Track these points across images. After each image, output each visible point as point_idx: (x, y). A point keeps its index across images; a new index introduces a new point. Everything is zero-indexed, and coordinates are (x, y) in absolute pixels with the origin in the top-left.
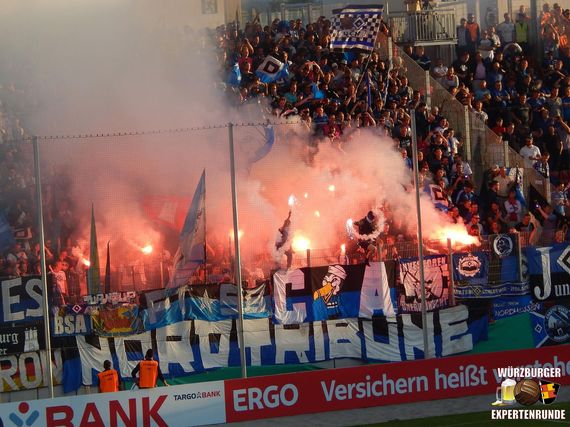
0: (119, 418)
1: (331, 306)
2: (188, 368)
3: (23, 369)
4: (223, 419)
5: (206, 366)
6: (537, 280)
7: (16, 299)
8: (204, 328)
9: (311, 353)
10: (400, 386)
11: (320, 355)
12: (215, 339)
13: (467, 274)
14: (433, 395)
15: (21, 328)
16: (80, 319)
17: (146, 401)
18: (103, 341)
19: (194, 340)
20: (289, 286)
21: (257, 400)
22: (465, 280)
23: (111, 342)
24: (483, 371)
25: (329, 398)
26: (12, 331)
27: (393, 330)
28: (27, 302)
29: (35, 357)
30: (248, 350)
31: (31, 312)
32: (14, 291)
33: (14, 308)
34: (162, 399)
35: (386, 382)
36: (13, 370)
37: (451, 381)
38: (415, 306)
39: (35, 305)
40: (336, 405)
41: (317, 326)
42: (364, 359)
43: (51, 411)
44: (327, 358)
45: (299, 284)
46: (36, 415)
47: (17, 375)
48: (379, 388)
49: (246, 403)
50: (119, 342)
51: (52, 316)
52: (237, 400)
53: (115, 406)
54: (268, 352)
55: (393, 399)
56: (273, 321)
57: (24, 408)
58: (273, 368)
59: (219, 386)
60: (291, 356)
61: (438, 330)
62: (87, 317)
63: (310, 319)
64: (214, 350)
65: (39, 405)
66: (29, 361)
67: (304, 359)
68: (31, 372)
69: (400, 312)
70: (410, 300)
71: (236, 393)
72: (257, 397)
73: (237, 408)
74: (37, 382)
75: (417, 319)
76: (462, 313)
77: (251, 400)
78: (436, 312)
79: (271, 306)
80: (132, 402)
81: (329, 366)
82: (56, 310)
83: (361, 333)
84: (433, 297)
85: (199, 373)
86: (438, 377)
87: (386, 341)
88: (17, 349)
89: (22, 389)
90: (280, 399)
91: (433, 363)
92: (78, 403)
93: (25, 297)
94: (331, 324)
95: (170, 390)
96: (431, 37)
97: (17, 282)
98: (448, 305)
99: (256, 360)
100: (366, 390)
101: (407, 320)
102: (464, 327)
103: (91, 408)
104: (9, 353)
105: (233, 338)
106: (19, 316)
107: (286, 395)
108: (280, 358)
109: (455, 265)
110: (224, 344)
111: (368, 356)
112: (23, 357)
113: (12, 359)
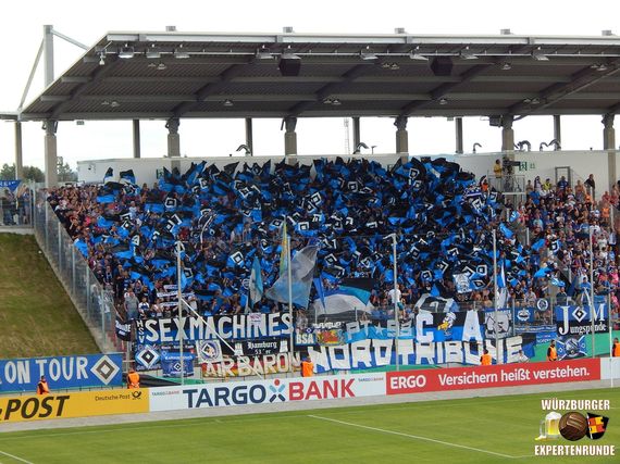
0: (328, 391)
1: (447, 334)
2: (368, 365)
3: (279, 361)
4: (384, 391)
5: (378, 364)
6: (561, 324)
7: (276, 324)
8: (377, 344)
9: (435, 359)
10: (482, 378)
11: (440, 360)
12: (383, 349)
13: (523, 319)
14: (500, 384)
15: (279, 339)
16: (311, 336)
17: (343, 381)
18: (323, 348)
19: (372, 350)
20: (424, 322)
21: (403, 384)
22: (522, 323)
23: (327, 348)
24: (528, 372)
25: (443, 384)
26: (273, 341)
27: (481, 348)
28: (282, 326)
29: (285, 355)
30: (401, 356)
31: (284, 331)
32: (275, 320)
33: (275, 329)
34: (352, 381)
35: (474, 376)
36: (273, 362)
37: (510, 377)
38: (493, 336)
39: (287, 328)
40: (446, 388)
41: (439, 345)
42: (464, 363)
43: (292, 385)
44: (444, 362)
45: (430, 321)
46: (283, 386)
47: (276, 365)
48: (471, 380)
49: (397, 385)
50: (331, 350)
51: (294, 333)
52: (392, 383)
53: (326, 384)
54: (412, 358)
55: (477, 386)
56: (415, 341)
57: (277, 383)
58: (414, 367)
59: (383, 375)
60: (424, 360)
61: (505, 350)
62: (314, 335)
63: (435, 341)
64: (383, 355)
65: (285, 381)
66: (282, 357)
67: (431, 362)
68: (283, 364)
69: (485, 338)
70: (490, 332)
71: (392, 379)
72: (404, 382)
73: (393, 387)
74: (286, 369)
75: (494, 343)
76: (519, 340)
77: (400, 383)
78: (504, 339)
79: (415, 333)
80: (336, 382)
81: (445, 366)
82: (298, 331)
83: (463, 349)
84: (503, 331)
85: (374, 367)
86: (503, 374)
87: (477, 354)
88: (275, 351)
89: (278, 372)
90: (416, 383)
91: (501, 367)
92: (306, 381)
93: (281, 323)
94: (447, 344)
95: (357, 376)
96: (511, 190)
97: (278, 315)
98: (512, 336)
99: (405, 361)
100: (464, 380)
101: (488, 343)
102: (520, 348)
103: (313, 384)
104: (271, 353)
105: (394, 349)
106: (278, 333)
107: (419, 381)
108: (418, 361)
109: (516, 314)
110: (388, 353)
111: (467, 361)
112: (279, 355)
113: (273, 356)
